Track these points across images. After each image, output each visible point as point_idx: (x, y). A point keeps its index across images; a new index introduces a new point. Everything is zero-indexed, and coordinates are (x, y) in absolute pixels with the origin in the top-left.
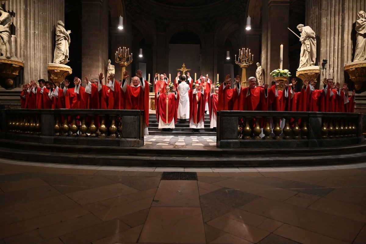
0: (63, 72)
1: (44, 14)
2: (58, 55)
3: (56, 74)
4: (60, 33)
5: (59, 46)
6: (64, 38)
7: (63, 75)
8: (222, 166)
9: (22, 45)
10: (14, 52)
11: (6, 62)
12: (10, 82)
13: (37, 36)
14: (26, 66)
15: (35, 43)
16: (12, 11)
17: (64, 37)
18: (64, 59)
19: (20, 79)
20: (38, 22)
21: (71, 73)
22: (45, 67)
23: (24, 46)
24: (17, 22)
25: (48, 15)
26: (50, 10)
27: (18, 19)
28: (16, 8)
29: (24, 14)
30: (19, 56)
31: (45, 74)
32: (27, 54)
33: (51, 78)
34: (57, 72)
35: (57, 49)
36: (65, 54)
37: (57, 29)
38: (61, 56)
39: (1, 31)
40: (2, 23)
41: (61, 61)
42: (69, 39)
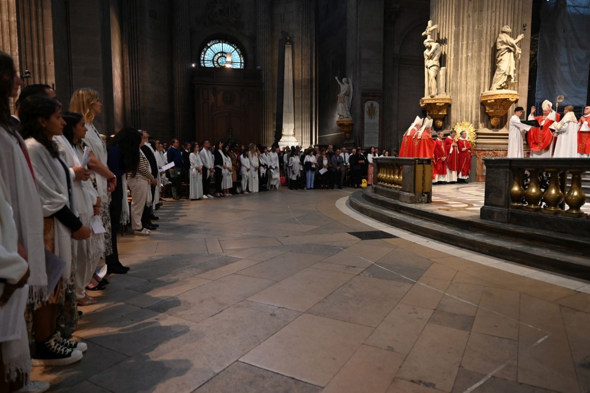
0: (501, 101)
1: (480, 26)
2: (497, 78)
3: (491, 105)
4: (502, 45)
7: (501, 104)
8: (446, 241)
9: (451, 77)
10: (443, 88)
11: (430, 102)
12: (439, 123)
13: (470, 59)
14: (454, 101)
15: (468, 69)
16: (445, 38)
17: (508, 48)
19: (448, 119)
20: (473, 40)
21: (514, 100)
22: (478, 99)
23: (453, 77)
24: (449, 49)
25: (485, 26)
26: (489, 18)
27: (450, 45)
28: (448, 32)
29: (455, 37)
30: (448, 91)
31: (477, 108)
32: (457, 87)
33: (487, 111)
34: (491, 103)
35: (497, 69)
36: (507, 74)
37: (499, 40)
38: (500, 78)
39: (429, 67)
40: (431, 58)
41: (501, 85)
42: (515, 49)
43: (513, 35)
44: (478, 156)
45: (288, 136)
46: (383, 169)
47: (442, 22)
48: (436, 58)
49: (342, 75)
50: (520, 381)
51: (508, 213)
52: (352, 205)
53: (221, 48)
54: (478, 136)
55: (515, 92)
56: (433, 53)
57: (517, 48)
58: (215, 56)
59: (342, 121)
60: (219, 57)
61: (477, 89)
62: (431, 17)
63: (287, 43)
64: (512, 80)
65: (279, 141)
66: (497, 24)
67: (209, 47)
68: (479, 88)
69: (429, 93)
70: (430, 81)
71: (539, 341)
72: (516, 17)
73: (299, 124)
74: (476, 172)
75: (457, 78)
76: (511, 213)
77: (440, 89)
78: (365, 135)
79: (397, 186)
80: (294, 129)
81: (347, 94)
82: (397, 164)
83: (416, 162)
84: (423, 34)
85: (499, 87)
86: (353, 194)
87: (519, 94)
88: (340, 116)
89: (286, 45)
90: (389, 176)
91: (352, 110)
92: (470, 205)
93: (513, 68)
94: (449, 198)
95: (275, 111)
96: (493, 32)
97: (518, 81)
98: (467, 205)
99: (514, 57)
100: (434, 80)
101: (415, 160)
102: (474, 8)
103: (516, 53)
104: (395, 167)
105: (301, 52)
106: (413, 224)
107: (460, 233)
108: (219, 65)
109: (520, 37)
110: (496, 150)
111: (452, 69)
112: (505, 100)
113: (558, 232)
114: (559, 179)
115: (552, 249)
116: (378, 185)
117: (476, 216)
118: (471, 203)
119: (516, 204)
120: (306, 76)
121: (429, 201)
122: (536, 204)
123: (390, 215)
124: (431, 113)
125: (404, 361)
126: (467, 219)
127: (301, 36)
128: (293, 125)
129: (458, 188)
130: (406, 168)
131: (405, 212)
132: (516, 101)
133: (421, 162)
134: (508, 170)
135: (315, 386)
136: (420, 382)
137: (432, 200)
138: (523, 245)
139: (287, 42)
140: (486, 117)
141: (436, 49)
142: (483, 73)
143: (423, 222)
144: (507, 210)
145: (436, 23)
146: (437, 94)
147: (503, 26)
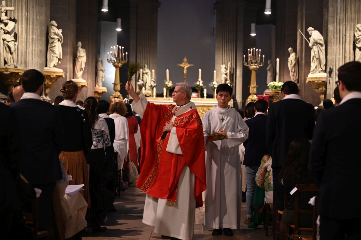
1: (41, 17)
2: (52, 59)
4: (54, 35)
5: (53, 49)
13: (35, 41)
15: (33, 48)
17: (58, 39)
18: (57, 63)
27: (20, 26)
28: (18, 15)
29: (26, 21)
30: (20, 63)
35: (52, 52)
36: (58, 57)
37: (52, 31)
38: (54, 59)
40: (8, 33)
41: (55, 65)
42: (62, 40)
48: (13, 34)
56: (12, 30)
93: (62, 53)
111: (24, 46)
141: (14, 27)
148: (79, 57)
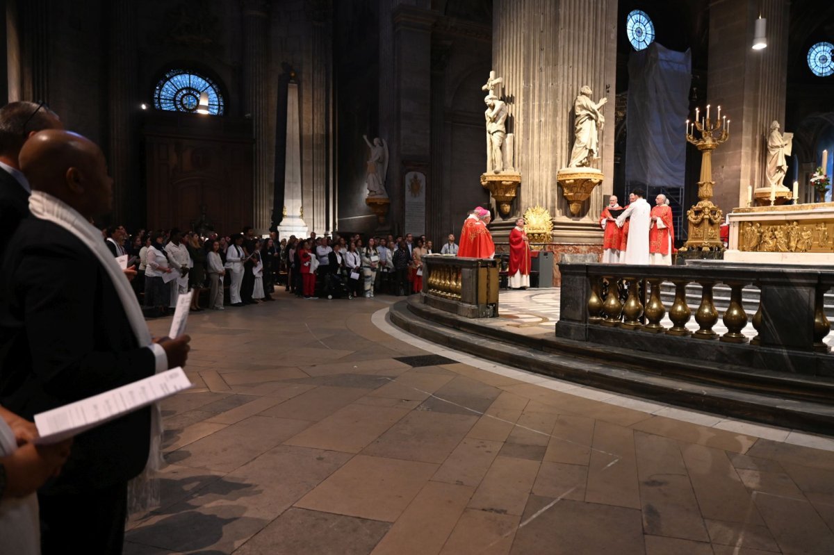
0: (582, 182)
1: (554, 83)
2: (575, 153)
3: (570, 187)
4: (581, 110)
6: (587, 117)
7: (582, 186)
8: (517, 365)
9: (520, 148)
10: (510, 161)
11: (494, 179)
12: (505, 208)
13: (544, 126)
14: (524, 180)
15: (541, 139)
16: (512, 95)
17: (588, 115)
18: (587, 158)
19: (517, 204)
20: (547, 101)
21: (598, 181)
22: (554, 178)
23: (522, 147)
24: (516, 110)
25: (561, 84)
26: (566, 74)
27: (518, 105)
28: (515, 88)
29: (524, 96)
30: (516, 165)
31: (553, 190)
32: (527, 161)
33: (565, 194)
34: (570, 184)
35: (577, 141)
36: (588, 147)
37: (577, 104)
38: (580, 152)
39: (491, 132)
40: (494, 120)
41: (581, 161)
42: (597, 116)
43: (595, 99)
44: (555, 253)
45: (292, 217)
46: (435, 272)
47: (507, 75)
48: (501, 121)
49: (373, 134)
50: (586, 501)
51: (586, 330)
52: (393, 320)
53: (188, 82)
54: (556, 226)
55: (599, 171)
56: (497, 114)
57: (600, 115)
58: (177, 93)
59: (374, 199)
60: (185, 95)
61: (553, 165)
62: (493, 66)
63: (291, 81)
64: (595, 156)
65: (279, 225)
66: (575, 83)
67: (169, 79)
68: (555, 164)
69: (493, 167)
70: (493, 151)
71: (609, 465)
72: (597, 74)
73: (308, 200)
74: (553, 274)
75: (528, 149)
76: (589, 329)
77: (506, 162)
78: (407, 220)
79: (455, 295)
80: (302, 207)
81: (381, 161)
82: (454, 266)
83: (478, 264)
84: (484, 88)
85: (580, 164)
86: (395, 304)
87: (603, 174)
88: (371, 191)
89: (289, 84)
90: (444, 282)
91: (387, 183)
92: (545, 320)
93: (595, 140)
94: (520, 310)
95: (273, 181)
96: (570, 92)
97: (602, 156)
98: (541, 319)
99: (596, 126)
100: (498, 150)
101: (477, 261)
102: (547, 59)
103: (599, 122)
104: (452, 271)
105: (311, 96)
106: (476, 345)
107: (533, 355)
108: (185, 108)
109: (603, 101)
110: (577, 245)
111: (521, 137)
112: (587, 180)
113: (638, 350)
114: (638, 289)
115: (631, 369)
116: (429, 293)
117: (551, 333)
118: (545, 316)
119: (594, 318)
120: (319, 130)
121: (495, 314)
122: (615, 318)
123: (448, 333)
124: (496, 195)
125: (474, 493)
126: (540, 338)
127: (311, 72)
128: (300, 201)
129: (531, 296)
130: (466, 271)
131: (465, 330)
132: (600, 183)
133: (484, 265)
134: (585, 277)
135: (384, 522)
136: (492, 509)
137: (499, 313)
138: (601, 366)
139: (291, 79)
140: (564, 202)
141: (501, 110)
142: (559, 144)
143: (488, 342)
144: (584, 325)
145: (500, 75)
146: (503, 170)
147: (582, 86)
148: (772, 148)
